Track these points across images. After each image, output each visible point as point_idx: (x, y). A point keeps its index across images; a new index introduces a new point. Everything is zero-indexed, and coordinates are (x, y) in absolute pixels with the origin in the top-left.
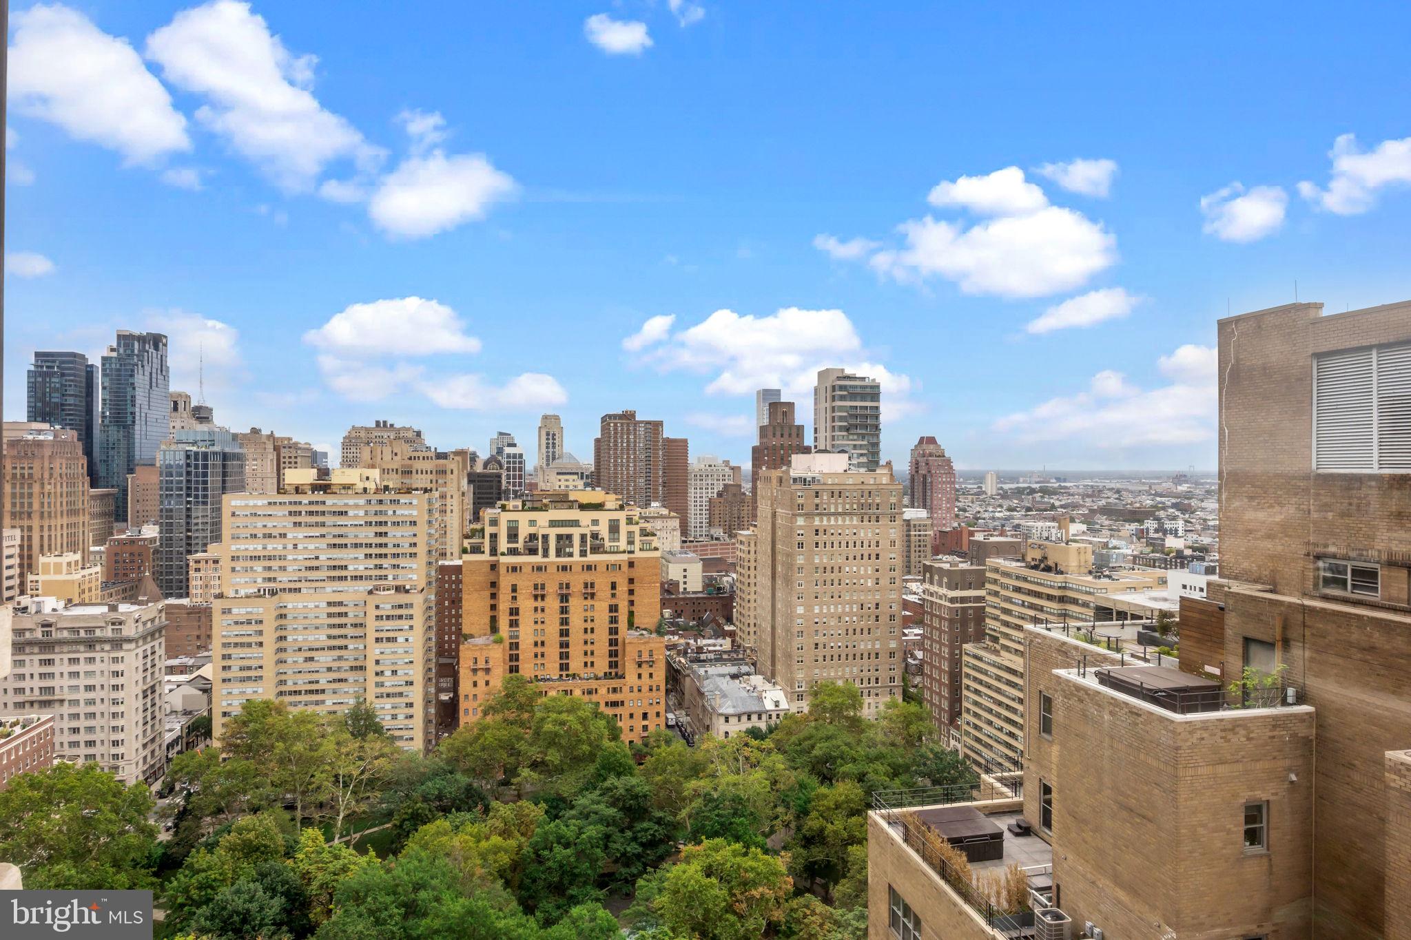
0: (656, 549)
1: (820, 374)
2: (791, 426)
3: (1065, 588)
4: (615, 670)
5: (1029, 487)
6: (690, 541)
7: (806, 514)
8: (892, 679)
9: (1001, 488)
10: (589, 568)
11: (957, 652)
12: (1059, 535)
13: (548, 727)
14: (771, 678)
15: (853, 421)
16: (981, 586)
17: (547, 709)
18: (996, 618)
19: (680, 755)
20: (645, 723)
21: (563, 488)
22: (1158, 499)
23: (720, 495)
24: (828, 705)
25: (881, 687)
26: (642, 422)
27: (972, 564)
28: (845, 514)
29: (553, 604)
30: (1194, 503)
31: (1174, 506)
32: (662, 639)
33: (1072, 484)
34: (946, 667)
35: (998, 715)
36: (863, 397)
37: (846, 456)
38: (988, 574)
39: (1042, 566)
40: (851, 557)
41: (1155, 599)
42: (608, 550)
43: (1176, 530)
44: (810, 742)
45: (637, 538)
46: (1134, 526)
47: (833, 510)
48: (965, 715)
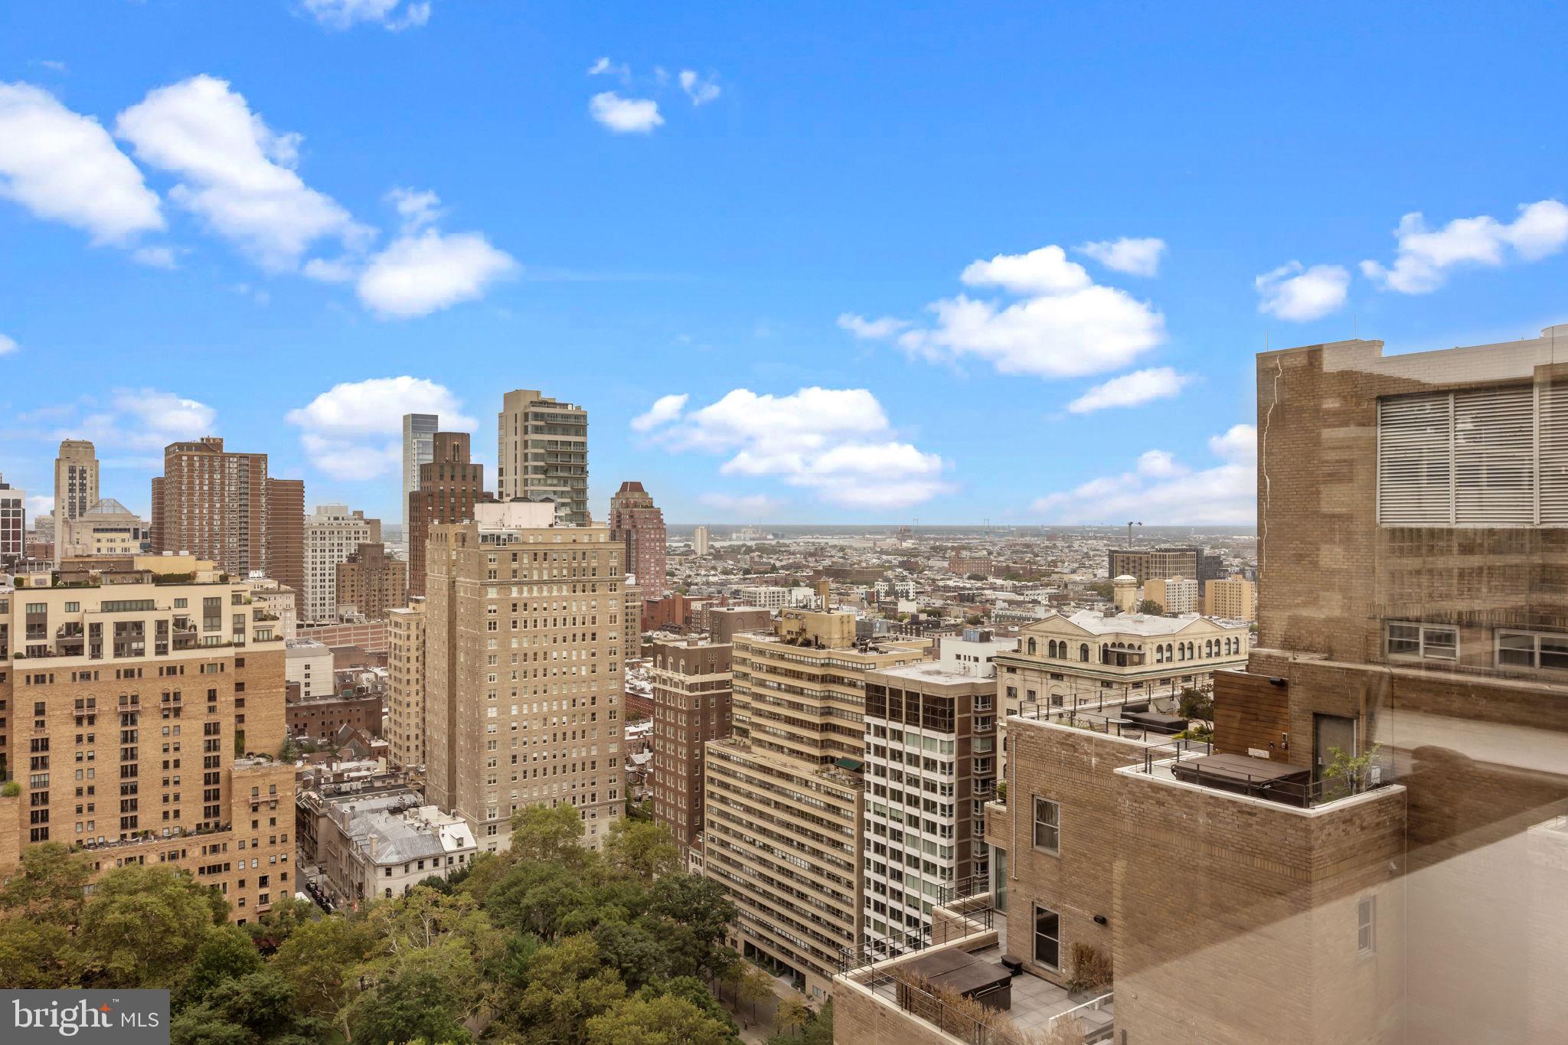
0: (279, 638)
1: (508, 398)
2: (466, 465)
3: (828, 665)
4: (215, 818)
5: (744, 545)
6: (309, 626)
7: (500, 584)
8: (613, 794)
9: (712, 547)
10: (172, 671)
11: (697, 752)
12: (819, 602)
13: (113, 917)
14: (450, 807)
15: (552, 461)
16: (725, 667)
17: (110, 890)
18: (745, 707)
19: (334, 930)
20: (264, 891)
21: (104, 551)
22: (884, 557)
23: (352, 559)
24: (537, 835)
25: (598, 806)
26: (233, 455)
27: (712, 641)
28: (553, 582)
29: (109, 729)
30: (921, 560)
31: (902, 565)
32: (290, 768)
33: (791, 541)
34: (683, 772)
35: (750, 825)
36: (566, 430)
37: (552, 506)
38: (735, 653)
39: (800, 640)
40: (560, 639)
41: (929, 673)
42: (203, 643)
43: (907, 592)
44: (517, 889)
45: (250, 624)
46: (862, 590)
47: (536, 578)
48: (707, 830)
